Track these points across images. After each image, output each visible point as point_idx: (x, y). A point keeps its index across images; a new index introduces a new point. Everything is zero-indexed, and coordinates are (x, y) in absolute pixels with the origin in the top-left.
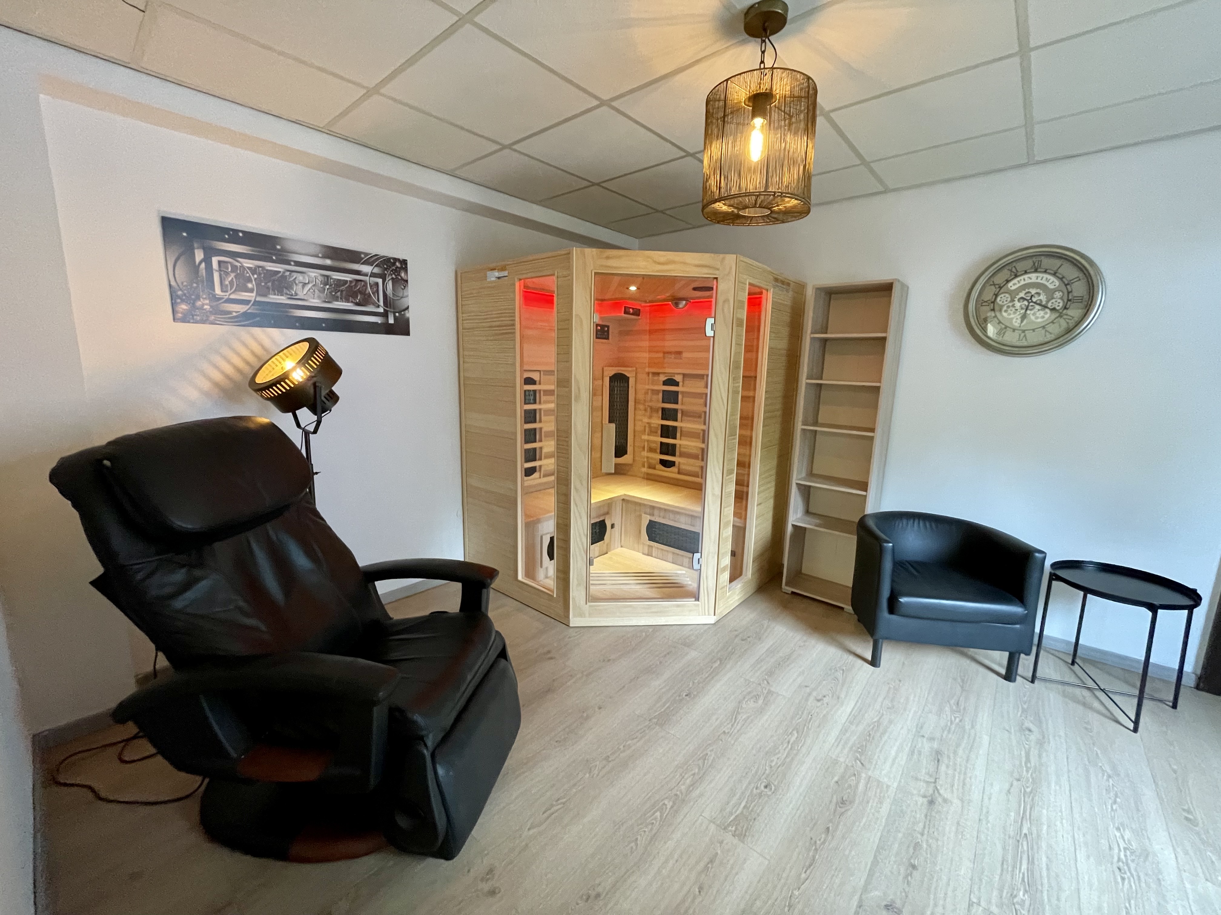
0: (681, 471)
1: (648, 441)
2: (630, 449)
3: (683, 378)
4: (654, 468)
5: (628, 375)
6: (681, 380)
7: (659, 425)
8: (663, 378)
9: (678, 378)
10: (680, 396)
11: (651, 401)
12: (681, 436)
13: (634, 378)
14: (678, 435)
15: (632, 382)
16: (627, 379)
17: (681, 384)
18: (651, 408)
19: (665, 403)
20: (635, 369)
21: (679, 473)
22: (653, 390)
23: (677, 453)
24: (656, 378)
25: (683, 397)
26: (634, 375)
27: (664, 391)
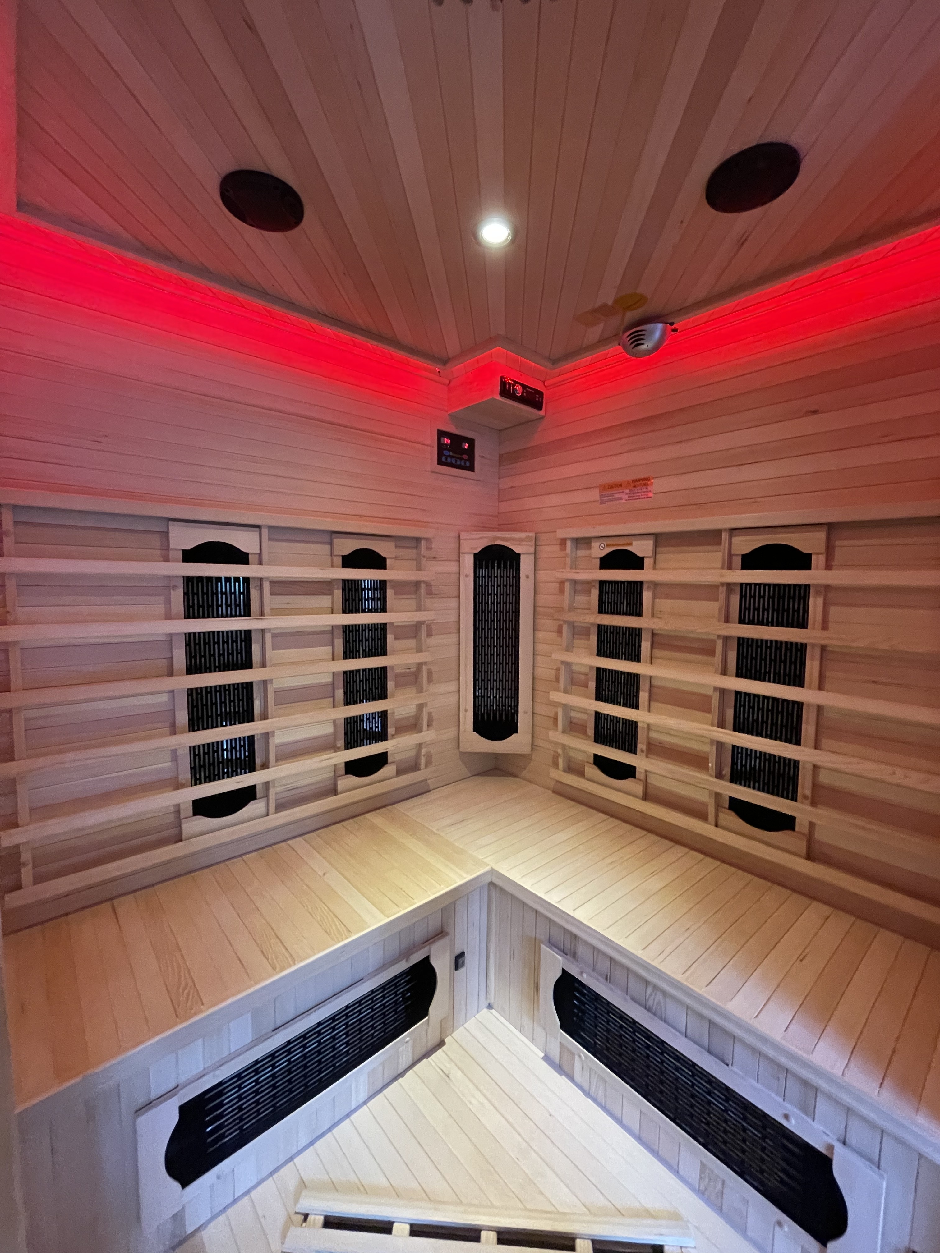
0: (650, 790)
1: (565, 706)
2: (523, 720)
3: (656, 546)
4: (581, 773)
5: (517, 550)
6: (650, 554)
7: (591, 667)
8: (600, 550)
9: (641, 548)
10: (647, 596)
11: (572, 609)
12: (650, 700)
13: (533, 557)
14: (643, 696)
15: (526, 566)
16: (515, 558)
17: (647, 562)
18: (572, 625)
19: (607, 613)
20: (532, 534)
21: (646, 797)
22: (575, 582)
23: (641, 746)
24: (581, 553)
25: (654, 597)
26: (532, 550)
27: (602, 583)
